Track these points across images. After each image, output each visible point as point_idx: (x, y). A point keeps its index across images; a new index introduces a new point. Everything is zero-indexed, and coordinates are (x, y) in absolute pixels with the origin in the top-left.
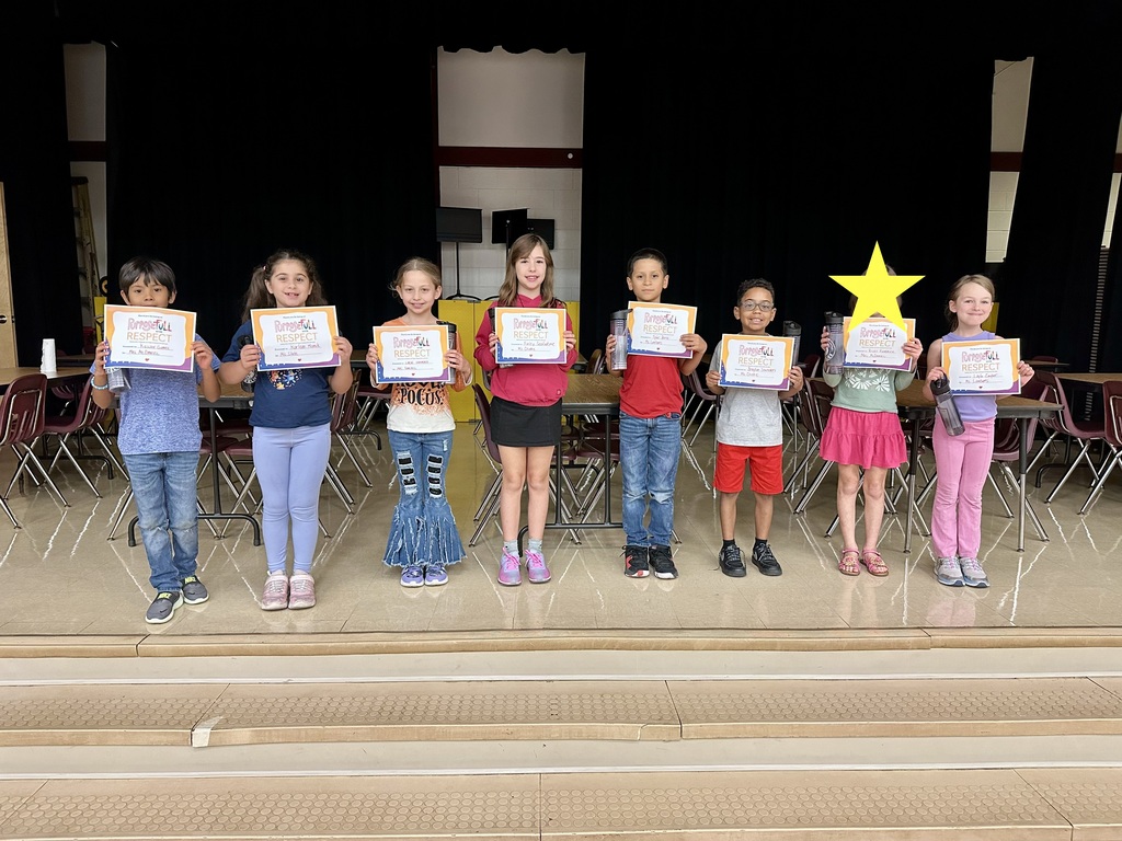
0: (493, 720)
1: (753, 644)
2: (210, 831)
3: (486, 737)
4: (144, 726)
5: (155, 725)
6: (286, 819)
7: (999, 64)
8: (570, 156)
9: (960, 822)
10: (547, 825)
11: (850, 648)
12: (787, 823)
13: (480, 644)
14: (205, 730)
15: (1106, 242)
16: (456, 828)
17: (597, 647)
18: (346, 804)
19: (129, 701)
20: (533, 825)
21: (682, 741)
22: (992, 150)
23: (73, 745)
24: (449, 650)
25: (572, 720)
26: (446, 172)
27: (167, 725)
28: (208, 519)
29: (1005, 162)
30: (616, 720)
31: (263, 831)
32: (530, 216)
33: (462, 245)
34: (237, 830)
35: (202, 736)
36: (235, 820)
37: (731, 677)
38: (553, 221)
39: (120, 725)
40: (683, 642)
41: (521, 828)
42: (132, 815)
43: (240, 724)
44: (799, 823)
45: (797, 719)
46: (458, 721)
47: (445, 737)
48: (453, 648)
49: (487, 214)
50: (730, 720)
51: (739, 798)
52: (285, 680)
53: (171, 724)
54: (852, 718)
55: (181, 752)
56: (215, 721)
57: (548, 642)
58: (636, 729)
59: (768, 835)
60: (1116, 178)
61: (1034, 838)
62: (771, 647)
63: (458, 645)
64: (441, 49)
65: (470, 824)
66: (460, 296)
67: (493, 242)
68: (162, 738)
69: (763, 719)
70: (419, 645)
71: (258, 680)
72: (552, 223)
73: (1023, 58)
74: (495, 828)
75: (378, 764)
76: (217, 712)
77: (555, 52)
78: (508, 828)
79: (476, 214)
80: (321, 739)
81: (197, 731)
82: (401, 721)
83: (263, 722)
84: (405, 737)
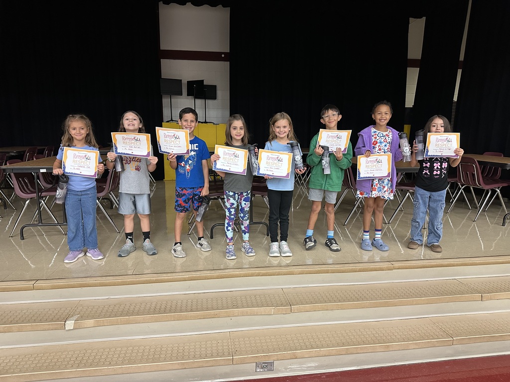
0: (207, 309)
1: (319, 271)
2: (78, 367)
3: (205, 317)
4: (41, 321)
5: (46, 321)
6: (114, 359)
7: (411, 20)
8: (223, 56)
9: (409, 340)
10: (235, 353)
11: (360, 271)
12: (338, 345)
13: (199, 276)
14: (71, 322)
15: (455, 99)
16: (194, 357)
17: (252, 275)
18: (142, 351)
19: (31, 311)
20: (229, 354)
21: (292, 314)
22: (408, 58)
23: (5, 332)
24: (185, 280)
25: (243, 307)
26: (164, 62)
27: (52, 320)
28: (60, 225)
29: (414, 63)
30: (262, 306)
31: (104, 365)
32: (205, 83)
33: (172, 96)
34: (91, 366)
35: (70, 324)
36: (90, 361)
37: (310, 285)
38: (216, 86)
39: (29, 322)
40: (289, 271)
41: (223, 355)
42: (39, 363)
43: (88, 318)
44: (343, 345)
45: (340, 301)
46: (192, 311)
47: (186, 318)
48: (187, 279)
49: (184, 82)
50: (312, 303)
51: (317, 336)
52: (107, 297)
53: (54, 320)
54: (363, 300)
55: (60, 332)
56: (76, 317)
57: (230, 274)
58: (272, 310)
59: (331, 351)
60: (460, 72)
61: (438, 345)
62: (327, 272)
63: (189, 278)
64: (161, 3)
65: (200, 355)
66: (173, 121)
67: (188, 95)
68: (51, 326)
69: (326, 302)
70: (171, 279)
71: (94, 298)
72: (215, 86)
73: (421, 18)
74: (212, 356)
75: (155, 332)
76: (76, 313)
77: (216, 7)
78: (218, 356)
79: (179, 82)
80: (128, 323)
81: (67, 322)
82: (165, 312)
83: (99, 317)
84: (167, 319)
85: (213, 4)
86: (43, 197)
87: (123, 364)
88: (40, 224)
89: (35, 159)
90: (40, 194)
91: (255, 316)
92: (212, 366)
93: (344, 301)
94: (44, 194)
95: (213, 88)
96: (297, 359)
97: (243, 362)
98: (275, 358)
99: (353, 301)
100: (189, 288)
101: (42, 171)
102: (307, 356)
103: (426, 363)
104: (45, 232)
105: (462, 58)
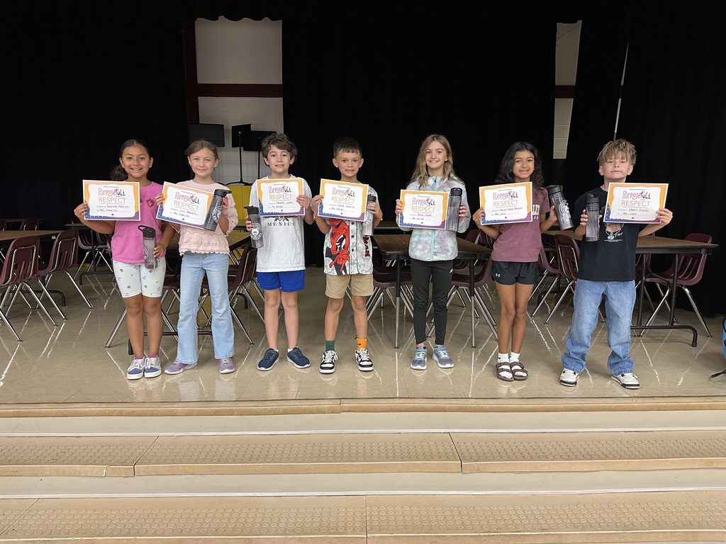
1: (217, 411)
9: (292, 533)
10: (6, 533)
26: (202, 101)
32: (253, 128)
58: (104, 470)
59: (153, 541)
63: (14, 413)
67: (232, 146)
77: (260, 20)
79: (220, 128)
85: (257, 17)
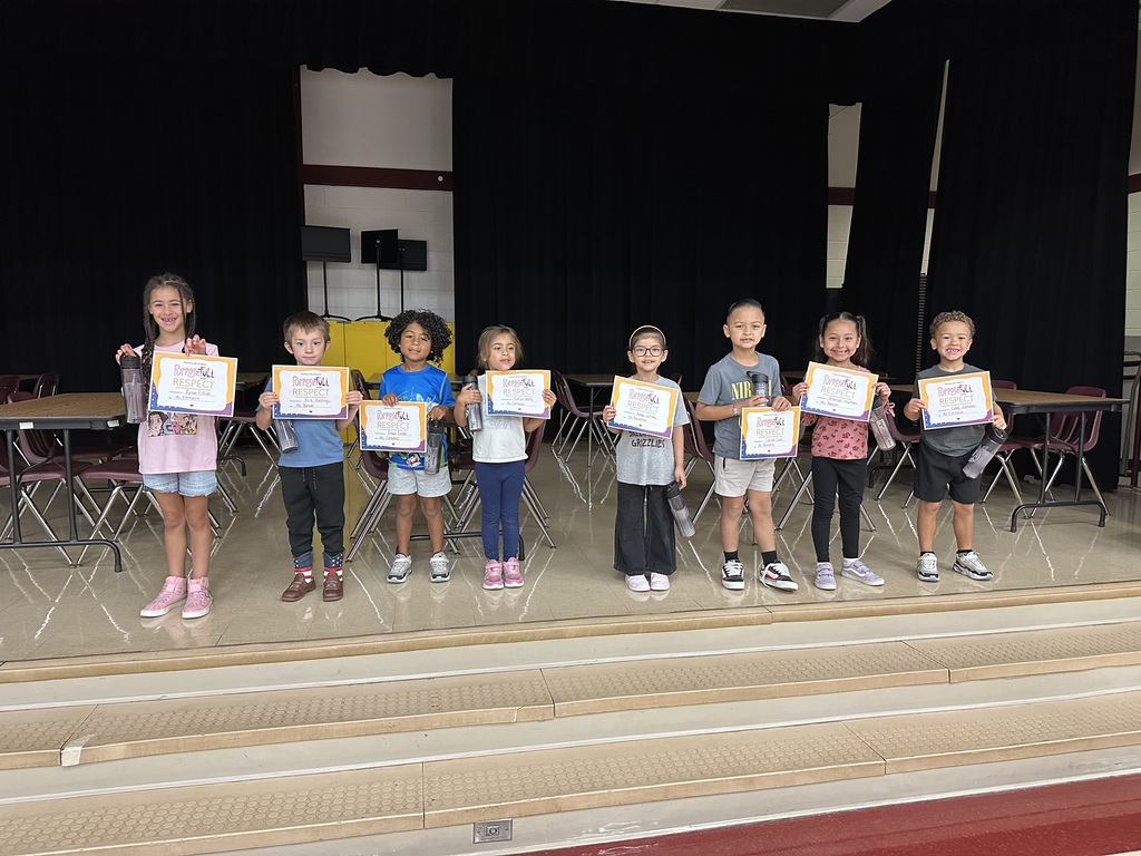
0: (375, 715)
2: (86, 844)
3: (369, 732)
4: (8, 749)
5: (20, 748)
6: (167, 826)
7: (833, 108)
8: (440, 179)
9: (795, 766)
10: (430, 805)
11: (704, 626)
12: (649, 782)
13: (359, 648)
14: (76, 748)
15: (924, 270)
16: (342, 816)
17: (476, 642)
20: (417, 806)
21: (555, 720)
22: (830, 185)
24: (329, 656)
25: (452, 709)
26: (311, 191)
27: (32, 747)
28: (62, 546)
29: (841, 196)
30: (494, 705)
31: (143, 837)
32: (401, 236)
33: (329, 264)
34: (115, 840)
35: (72, 754)
36: (112, 832)
37: (600, 660)
40: (557, 631)
41: (405, 809)
43: (113, 739)
44: (659, 780)
45: (657, 691)
46: (341, 719)
47: (329, 736)
48: (333, 654)
49: (356, 234)
50: (599, 696)
51: (607, 765)
52: (159, 696)
53: (37, 745)
54: (705, 687)
55: (51, 773)
56: (85, 739)
57: (429, 641)
58: (514, 712)
59: (632, 794)
60: (931, 213)
61: (856, 775)
62: (635, 630)
63: (337, 650)
64: (304, 68)
65: (355, 812)
66: (329, 316)
67: (363, 262)
68: (30, 760)
69: (628, 693)
70: (297, 653)
71: (129, 699)
72: (424, 244)
73: (853, 104)
74: (380, 812)
75: (260, 767)
76: (87, 730)
77: (422, 76)
78: (392, 810)
79: (344, 233)
80: (202, 748)
81: (66, 750)
82: (282, 723)
83: (138, 736)
84: (287, 739)
85: (417, 72)
86: (24, 485)
87: (185, 833)
88: (17, 544)
89: (10, 402)
90: (18, 477)
91: (478, 728)
92: (380, 834)
93: (667, 690)
94: (26, 478)
95: (421, 246)
96: (560, 814)
97: (445, 822)
98: (515, 813)
99: (686, 688)
100: (339, 674)
101: (23, 426)
102: (582, 806)
103: (832, 814)
104: (29, 562)
105: (934, 186)
